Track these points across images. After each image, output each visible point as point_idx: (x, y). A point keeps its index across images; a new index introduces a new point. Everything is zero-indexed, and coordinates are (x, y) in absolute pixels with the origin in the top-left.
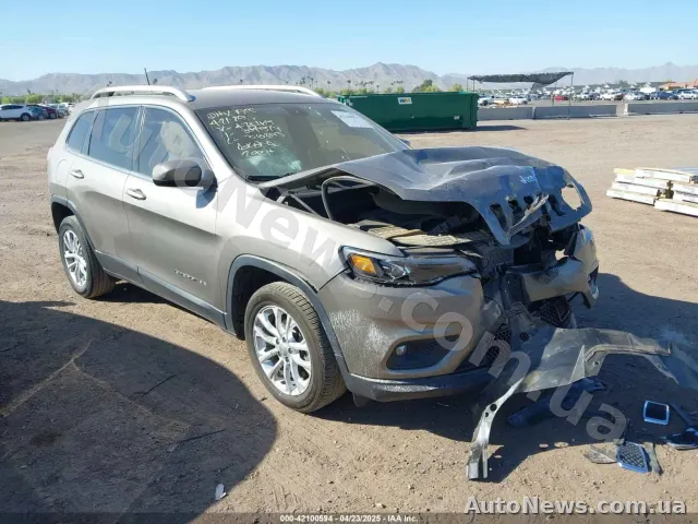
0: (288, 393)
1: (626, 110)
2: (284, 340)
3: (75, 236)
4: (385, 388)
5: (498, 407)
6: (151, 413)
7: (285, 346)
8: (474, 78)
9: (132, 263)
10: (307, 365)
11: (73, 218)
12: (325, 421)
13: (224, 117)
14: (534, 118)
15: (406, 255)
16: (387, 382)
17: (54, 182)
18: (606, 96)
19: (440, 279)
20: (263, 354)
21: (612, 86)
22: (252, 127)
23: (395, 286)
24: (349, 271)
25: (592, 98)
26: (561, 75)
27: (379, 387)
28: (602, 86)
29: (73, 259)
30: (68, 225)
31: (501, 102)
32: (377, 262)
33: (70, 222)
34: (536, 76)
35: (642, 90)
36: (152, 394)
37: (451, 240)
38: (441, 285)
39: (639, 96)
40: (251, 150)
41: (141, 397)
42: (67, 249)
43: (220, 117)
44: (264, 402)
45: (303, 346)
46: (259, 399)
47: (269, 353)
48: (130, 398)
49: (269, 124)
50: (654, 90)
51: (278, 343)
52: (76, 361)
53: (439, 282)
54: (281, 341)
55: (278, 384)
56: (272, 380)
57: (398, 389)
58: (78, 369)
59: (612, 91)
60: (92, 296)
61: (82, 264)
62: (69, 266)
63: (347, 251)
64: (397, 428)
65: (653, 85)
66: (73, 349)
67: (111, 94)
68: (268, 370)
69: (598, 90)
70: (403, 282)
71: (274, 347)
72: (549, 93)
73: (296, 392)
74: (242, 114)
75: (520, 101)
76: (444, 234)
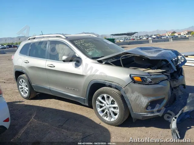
0: (109, 120)
1: (151, 41)
2: (108, 104)
3: (24, 81)
4: (145, 115)
5: (177, 117)
6: (67, 131)
7: (108, 106)
8: (112, 35)
9: (48, 87)
10: (117, 111)
11: (24, 75)
12: (122, 128)
13: (78, 42)
14: (129, 44)
15: (151, 75)
16: (146, 113)
17: (16, 65)
18: (144, 38)
19: (159, 82)
20: (99, 110)
21: (145, 36)
22: (87, 45)
23: (148, 84)
24: (133, 81)
25: (140, 39)
26: (135, 33)
27: (144, 115)
28: (142, 36)
29: (22, 88)
30: (21, 77)
31: (118, 41)
32: (142, 78)
33: (22, 77)
34: (128, 33)
35: (153, 37)
36: (64, 125)
37: (160, 71)
38: (160, 83)
39: (152, 38)
40: (89, 51)
41: (61, 126)
42: (20, 85)
43: (77, 42)
44: (100, 124)
45: (116, 105)
46: (99, 123)
47: (102, 109)
48: (58, 127)
49: (91, 44)
50: (155, 36)
51: (105, 105)
52: (33, 118)
53: (159, 83)
54: (106, 105)
55: (105, 118)
56: (103, 117)
57: (149, 115)
58: (36, 120)
59: (145, 37)
60: (30, 98)
61: (26, 89)
62: (20, 90)
63: (132, 76)
64: (144, 127)
65: (155, 35)
66: (31, 115)
67: (34, 38)
68: (101, 114)
69: (141, 37)
70: (150, 83)
71: (103, 107)
72: (129, 38)
73: (112, 120)
74: (82, 41)
75: (123, 40)
76: (156, 69)
